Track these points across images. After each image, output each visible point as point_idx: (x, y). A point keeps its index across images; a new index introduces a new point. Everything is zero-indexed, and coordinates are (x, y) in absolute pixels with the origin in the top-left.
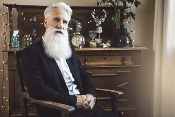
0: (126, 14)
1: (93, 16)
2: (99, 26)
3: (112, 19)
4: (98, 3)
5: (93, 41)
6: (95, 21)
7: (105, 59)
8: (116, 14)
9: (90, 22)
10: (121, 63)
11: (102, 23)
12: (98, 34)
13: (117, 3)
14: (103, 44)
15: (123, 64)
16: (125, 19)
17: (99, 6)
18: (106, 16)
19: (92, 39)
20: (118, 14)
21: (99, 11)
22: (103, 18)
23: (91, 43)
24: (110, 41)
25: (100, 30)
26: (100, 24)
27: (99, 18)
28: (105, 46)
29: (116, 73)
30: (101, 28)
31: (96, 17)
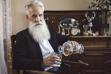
0: (109, 14)
1: (86, 16)
3: (100, 17)
4: (89, 7)
5: (86, 32)
6: (88, 19)
7: (94, 43)
8: (103, 14)
9: (84, 20)
11: (92, 20)
12: (89, 27)
13: (103, 6)
14: (93, 33)
15: (108, 47)
16: (108, 17)
17: (90, 9)
18: (95, 15)
20: (104, 14)
21: (90, 13)
22: (93, 17)
23: (84, 33)
24: (98, 32)
25: (91, 25)
26: (91, 20)
27: (90, 17)
28: (94, 35)
29: (103, 54)
30: (91, 23)
31: (88, 17)
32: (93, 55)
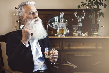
0: (99, 14)
1: (76, 15)
2: (80, 22)
3: (89, 17)
4: (79, 6)
5: (75, 32)
6: (77, 18)
7: (83, 44)
8: (92, 14)
9: (73, 20)
10: (96, 48)
11: (82, 20)
12: (79, 27)
13: (93, 6)
14: (83, 34)
15: (97, 48)
16: (98, 17)
17: (80, 9)
18: (85, 15)
19: (74, 31)
20: (94, 14)
21: (80, 12)
22: (83, 16)
23: (74, 33)
24: (88, 33)
25: (80, 25)
26: (80, 20)
27: (80, 17)
28: (83, 35)
29: (92, 55)
31: (77, 16)
32: (82, 56)
